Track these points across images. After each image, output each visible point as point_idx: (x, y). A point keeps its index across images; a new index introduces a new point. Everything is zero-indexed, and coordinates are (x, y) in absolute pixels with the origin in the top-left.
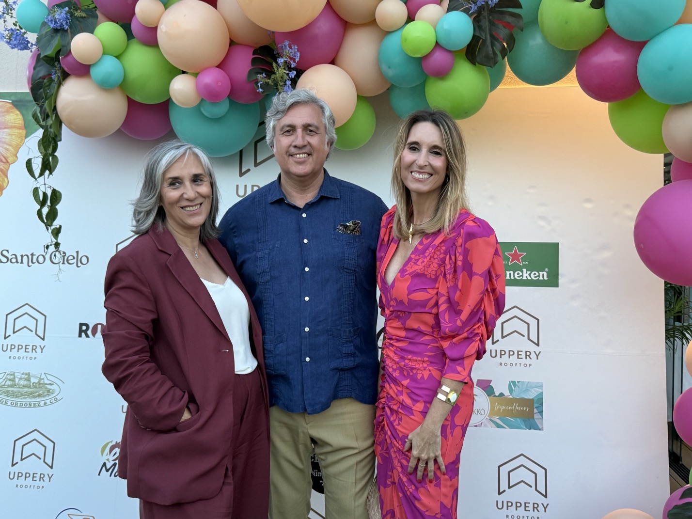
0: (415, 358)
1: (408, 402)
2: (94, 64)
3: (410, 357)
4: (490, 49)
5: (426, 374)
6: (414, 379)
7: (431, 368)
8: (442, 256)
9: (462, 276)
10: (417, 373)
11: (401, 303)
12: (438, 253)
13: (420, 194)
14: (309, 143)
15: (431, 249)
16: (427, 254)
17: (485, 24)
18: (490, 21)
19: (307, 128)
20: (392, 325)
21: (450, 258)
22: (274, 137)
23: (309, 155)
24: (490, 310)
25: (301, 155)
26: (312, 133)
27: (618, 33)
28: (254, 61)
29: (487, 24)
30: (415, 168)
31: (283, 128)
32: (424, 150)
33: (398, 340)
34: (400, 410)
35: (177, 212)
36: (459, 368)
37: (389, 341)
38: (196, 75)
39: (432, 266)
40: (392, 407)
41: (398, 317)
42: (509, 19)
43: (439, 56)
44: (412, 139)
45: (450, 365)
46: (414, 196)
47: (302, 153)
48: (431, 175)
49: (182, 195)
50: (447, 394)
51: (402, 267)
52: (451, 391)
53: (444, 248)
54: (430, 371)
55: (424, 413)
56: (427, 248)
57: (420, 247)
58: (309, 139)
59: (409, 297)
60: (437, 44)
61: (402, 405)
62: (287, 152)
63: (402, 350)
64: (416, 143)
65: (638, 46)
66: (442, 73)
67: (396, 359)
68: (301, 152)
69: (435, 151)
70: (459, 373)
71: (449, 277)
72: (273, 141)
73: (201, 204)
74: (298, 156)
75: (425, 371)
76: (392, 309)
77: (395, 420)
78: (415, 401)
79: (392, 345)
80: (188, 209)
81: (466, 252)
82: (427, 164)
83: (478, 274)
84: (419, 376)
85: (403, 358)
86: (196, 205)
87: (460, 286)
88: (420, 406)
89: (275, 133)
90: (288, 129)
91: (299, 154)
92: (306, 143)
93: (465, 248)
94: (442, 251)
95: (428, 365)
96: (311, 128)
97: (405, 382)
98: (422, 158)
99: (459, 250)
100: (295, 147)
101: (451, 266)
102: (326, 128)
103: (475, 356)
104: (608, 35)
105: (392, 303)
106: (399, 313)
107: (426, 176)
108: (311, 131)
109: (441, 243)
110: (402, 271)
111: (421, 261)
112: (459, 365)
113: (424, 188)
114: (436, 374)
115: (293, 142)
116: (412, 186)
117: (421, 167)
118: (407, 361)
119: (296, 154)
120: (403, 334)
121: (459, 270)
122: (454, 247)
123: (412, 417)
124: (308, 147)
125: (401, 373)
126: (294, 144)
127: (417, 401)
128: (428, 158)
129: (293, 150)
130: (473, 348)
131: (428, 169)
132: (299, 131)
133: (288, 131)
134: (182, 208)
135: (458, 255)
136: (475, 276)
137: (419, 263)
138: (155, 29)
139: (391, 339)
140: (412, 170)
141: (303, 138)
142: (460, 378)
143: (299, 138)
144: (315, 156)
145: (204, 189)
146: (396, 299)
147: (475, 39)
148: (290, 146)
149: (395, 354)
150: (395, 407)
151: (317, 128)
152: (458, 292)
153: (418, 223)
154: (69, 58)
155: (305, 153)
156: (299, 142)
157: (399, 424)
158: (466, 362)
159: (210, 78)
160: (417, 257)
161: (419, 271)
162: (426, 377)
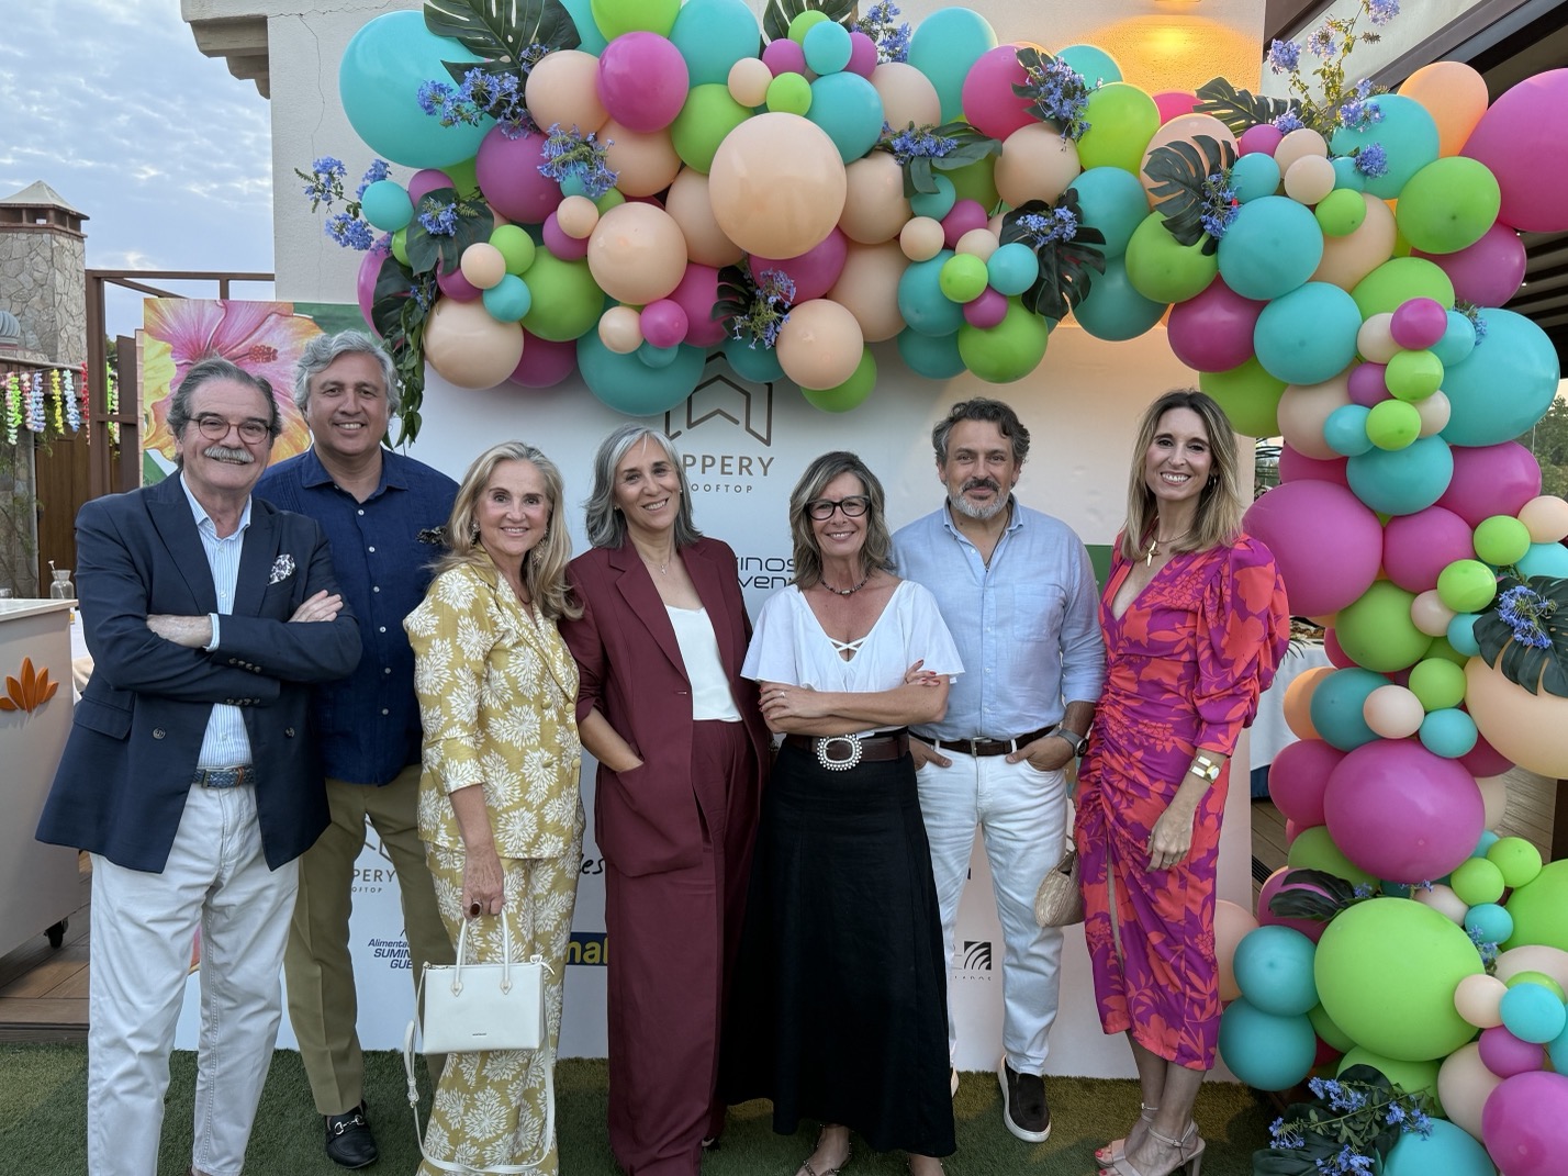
0: (1154, 724)
1: (1144, 780)
2: (492, 290)
3: (1146, 721)
4: (1058, 294)
5: (1169, 747)
6: (1149, 750)
7: (1176, 739)
8: (1199, 586)
9: (1232, 616)
10: (1155, 744)
11: (1137, 644)
12: (1194, 582)
13: (1171, 501)
14: (363, 409)
15: (1184, 576)
16: (1177, 583)
17: (1052, 260)
18: (1058, 256)
19: (360, 388)
20: (1119, 674)
21: (1212, 590)
22: (308, 397)
23: (362, 425)
24: (1266, 663)
25: (352, 426)
26: (369, 396)
27: (1231, 286)
28: (721, 290)
29: (1054, 259)
30: (1166, 468)
31: (324, 385)
32: (1181, 445)
33: (1127, 697)
34: (1131, 791)
35: (639, 513)
36: (1221, 737)
37: (1114, 697)
38: (640, 309)
39: (1183, 598)
40: (1115, 784)
41: (1130, 664)
42: (1085, 256)
43: (990, 303)
44: (1162, 430)
45: (1209, 731)
46: (1161, 506)
47: (353, 423)
48: (1189, 477)
49: (642, 490)
50: (1206, 768)
51: (1137, 596)
52: (1212, 764)
53: (1203, 576)
54: (1174, 742)
55: (1168, 798)
56: (1179, 574)
57: (1167, 573)
58: (363, 403)
59: (1151, 636)
60: (989, 287)
61: (1133, 782)
62: (330, 419)
63: (1134, 711)
64: (1169, 436)
65: (1258, 306)
66: (989, 325)
67: (1126, 722)
68: (351, 421)
69: (1195, 445)
70: (1220, 743)
71: (1211, 616)
72: (306, 400)
73: (666, 500)
74: (347, 426)
75: (1169, 742)
76: (1121, 651)
77: (1120, 802)
78: (1153, 780)
79: (1119, 703)
80: (651, 507)
81: (1235, 585)
82: (1184, 462)
83: (1254, 615)
84: (1159, 748)
85: (1135, 722)
86: (659, 502)
87: (1228, 629)
88: (1159, 787)
89: (310, 391)
90: (332, 387)
91: (349, 423)
92: (360, 409)
93: (1233, 579)
94: (1200, 580)
95: (1171, 735)
96: (367, 389)
97: (1139, 754)
98: (1180, 455)
99: (1226, 581)
100: (343, 413)
101: (1214, 601)
102: (387, 388)
103: (1242, 722)
104: (1217, 285)
105: (1121, 644)
106: (1132, 658)
107: (1183, 478)
108: (366, 392)
109: (1199, 569)
110: (1138, 602)
111: (1168, 590)
112: (1223, 732)
113: (1179, 494)
114: (1183, 746)
115: (340, 405)
116: (1163, 492)
117: (1175, 467)
118: (1141, 726)
119: (345, 423)
120: (1134, 688)
121: (1228, 607)
122: (1219, 576)
123: (1149, 800)
124: (363, 414)
125: (1131, 742)
126: (341, 409)
127: (1157, 780)
128: (1185, 454)
129: (339, 417)
130: (1239, 710)
131: (1185, 470)
132: (350, 392)
133: (332, 390)
134: (644, 507)
135: (1224, 588)
136: (1251, 618)
137: (1166, 592)
138: (585, 242)
139: (1117, 694)
140: (1163, 470)
141: (356, 401)
142: (1223, 750)
143: (349, 401)
144: (371, 428)
145: (669, 480)
146: (1129, 639)
147: (1039, 281)
148: (336, 410)
149: (1124, 715)
150: (1122, 785)
151: (376, 389)
152: (1227, 637)
153: (1164, 540)
154: (455, 277)
155: (357, 423)
156: (350, 407)
157: (1128, 807)
158: (1232, 728)
159: (665, 316)
160: (1162, 585)
161: (1165, 604)
162: (1168, 749)
